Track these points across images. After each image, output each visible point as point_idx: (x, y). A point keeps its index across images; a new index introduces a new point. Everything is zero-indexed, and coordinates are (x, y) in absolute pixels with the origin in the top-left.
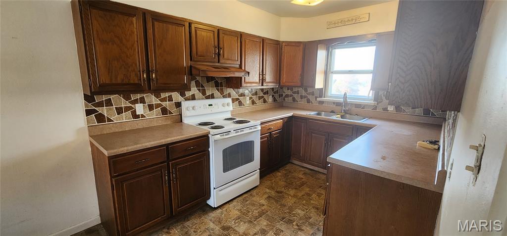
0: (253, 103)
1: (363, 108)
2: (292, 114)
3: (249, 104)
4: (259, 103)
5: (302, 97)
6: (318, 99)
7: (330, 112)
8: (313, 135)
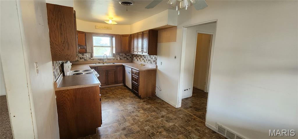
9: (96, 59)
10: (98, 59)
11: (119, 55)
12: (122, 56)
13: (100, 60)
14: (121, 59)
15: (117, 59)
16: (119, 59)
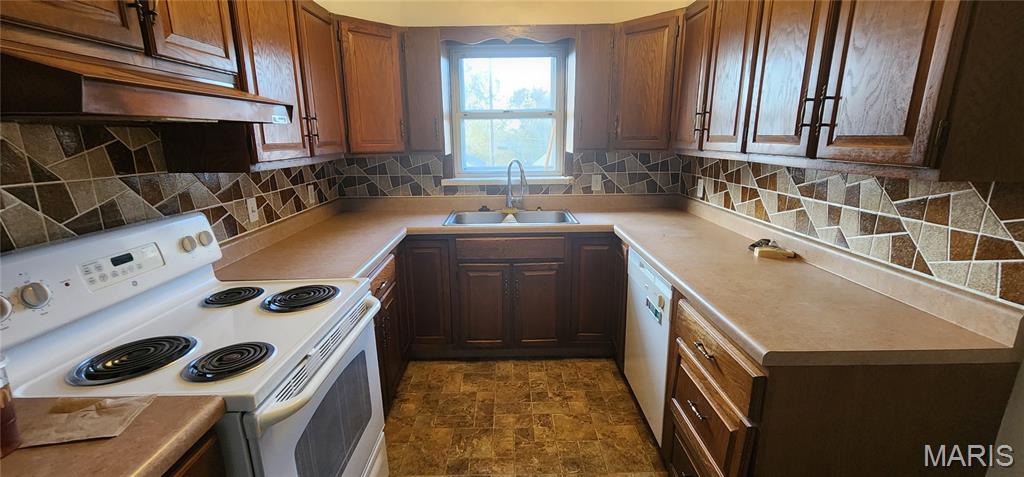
0: (270, 215)
1: (546, 192)
2: (405, 230)
3: (259, 223)
4: (286, 212)
5: (395, 181)
6: (445, 182)
7: (480, 210)
8: (471, 274)
9: (468, 189)
10: (482, 188)
11: (601, 161)
12: (621, 167)
13: (493, 189)
14: (609, 186)
15: (588, 190)
16: (597, 185)
